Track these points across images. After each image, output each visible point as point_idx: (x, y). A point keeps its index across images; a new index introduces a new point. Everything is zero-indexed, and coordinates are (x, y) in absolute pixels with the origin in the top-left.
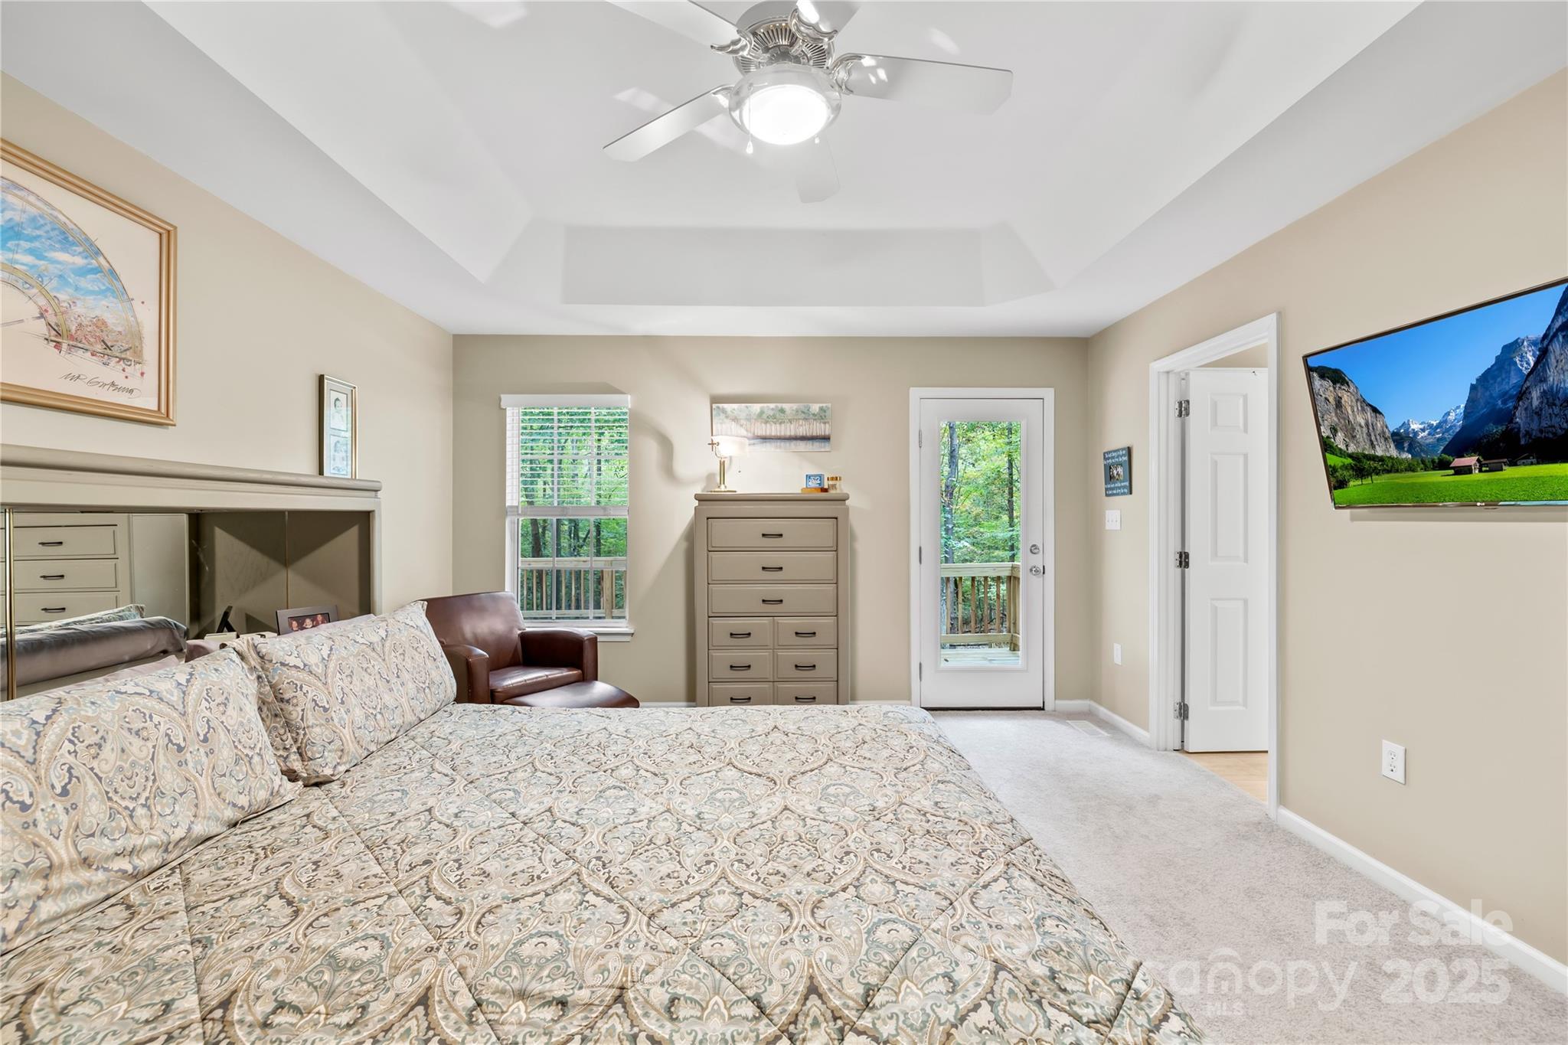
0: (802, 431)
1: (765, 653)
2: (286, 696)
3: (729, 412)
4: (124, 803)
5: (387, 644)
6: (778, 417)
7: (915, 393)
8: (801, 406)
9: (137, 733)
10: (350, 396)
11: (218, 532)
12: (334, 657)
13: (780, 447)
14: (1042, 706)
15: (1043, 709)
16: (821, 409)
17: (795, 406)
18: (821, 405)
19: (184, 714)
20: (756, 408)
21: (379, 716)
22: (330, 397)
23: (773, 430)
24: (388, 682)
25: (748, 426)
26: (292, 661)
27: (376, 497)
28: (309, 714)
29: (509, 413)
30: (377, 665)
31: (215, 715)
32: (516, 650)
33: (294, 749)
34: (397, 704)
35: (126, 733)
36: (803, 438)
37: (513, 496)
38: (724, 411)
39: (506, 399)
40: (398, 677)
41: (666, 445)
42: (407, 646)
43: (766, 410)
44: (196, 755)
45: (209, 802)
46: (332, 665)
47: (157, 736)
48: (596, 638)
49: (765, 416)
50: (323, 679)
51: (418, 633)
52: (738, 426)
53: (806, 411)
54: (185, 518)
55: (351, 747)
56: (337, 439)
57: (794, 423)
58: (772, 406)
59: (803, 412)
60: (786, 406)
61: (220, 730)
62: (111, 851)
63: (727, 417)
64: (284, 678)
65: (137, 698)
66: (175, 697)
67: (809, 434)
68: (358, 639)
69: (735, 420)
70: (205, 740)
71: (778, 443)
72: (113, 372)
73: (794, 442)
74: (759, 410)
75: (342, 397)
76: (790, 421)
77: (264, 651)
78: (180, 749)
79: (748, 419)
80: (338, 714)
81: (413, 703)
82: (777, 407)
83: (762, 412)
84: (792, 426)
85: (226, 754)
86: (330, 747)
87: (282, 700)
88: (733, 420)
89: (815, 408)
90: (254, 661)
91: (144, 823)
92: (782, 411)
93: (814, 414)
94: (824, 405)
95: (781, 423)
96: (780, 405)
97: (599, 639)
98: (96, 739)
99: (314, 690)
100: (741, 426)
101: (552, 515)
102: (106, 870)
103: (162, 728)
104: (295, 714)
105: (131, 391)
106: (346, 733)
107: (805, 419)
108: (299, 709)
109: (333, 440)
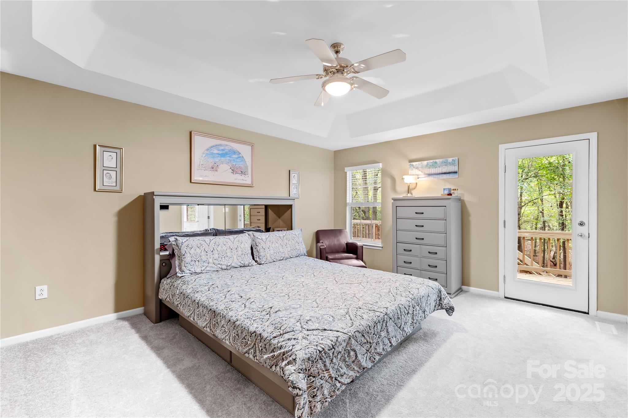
0: (444, 170)
1: (417, 259)
2: (257, 245)
3: (415, 166)
4: (221, 256)
5: (285, 237)
6: (434, 165)
7: (502, 147)
8: (444, 160)
9: (225, 245)
10: (298, 174)
11: (269, 209)
12: (269, 238)
13: (435, 178)
14: (587, 311)
15: (588, 313)
16: (453, 160)
17: (441, 160)
18: (453, 158)
19: (233, 243)
20: (425, 163)
21: (277, 253)
22: (292, 175)
23: (433, 171)
24: (282, 246)
25: (422, 171)
26: (259, 237)
27: (294, 201)
28: (261, 249)
29: (348, 173)
30: (280, 241)
31: (239, 245)
32: (344, 248)
33: (258, 256)
34: (283, 252)
35: (223, 244)
36: (445, 173)
37: (349, 200)
38: (413, 165)
39: (346, 169)
40: (286, 245)
41: (393, 180)
42: (291, 239)
43: (429, 163)
44: (234, 251)
45: (235, 260)
46: (268, 240)
47: (228, 246)
48: (363, 246)
49: (429, 166)
50: (265, 242)
51: (295, 236)
52: (418, 171)
53: (446, 162)
54: (264, 206)
55: (269, 258)
56: (294, 186)
57: (441, 167)
58: (431, 161)
59: (445, 162)
60: (437, 161)
61: (240, 248)
62: (218, 263)
63: (414, 168)
64: (257, 241)
65: (226, 239)
66: (232, 240)
67: (448, 171)
68: (277, 235)
69: (417, 168)
70: (236, 249)
71: (435, 176)
72: (243, 177)
73: (441, 175)
74: (426, 164)
75: (296, 175)
76: (439, 167)
77: (254, 235)
78: (232, 249)
79: (422, 168)
80: (267, 250)
81: (289, 253)
82: (433, 161)
83: (428, 164)
84: (440, 168)
85: (240, 253)
86: (264, 257)
87: (256, 245)
88: (416, 168)
89: (450, 160)
90: (253, 237)
91: (224, 260)
92: (436, 163)
93: (450, 163)
94: (454, 158)
95: (435, 168)
96: (435, 161)
97: (364, 247)
98: (218, 244)
99: (263, 244)
100: (419, 170)
101: (371, 205)
102: (217, 266)
103: (229, 245)
104: (259, 249)
105: (246, 180)
106: (268, 255)
107: (446, 165)
108: (259, 248)
109: (293, 186)
